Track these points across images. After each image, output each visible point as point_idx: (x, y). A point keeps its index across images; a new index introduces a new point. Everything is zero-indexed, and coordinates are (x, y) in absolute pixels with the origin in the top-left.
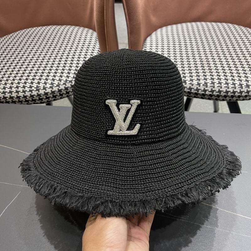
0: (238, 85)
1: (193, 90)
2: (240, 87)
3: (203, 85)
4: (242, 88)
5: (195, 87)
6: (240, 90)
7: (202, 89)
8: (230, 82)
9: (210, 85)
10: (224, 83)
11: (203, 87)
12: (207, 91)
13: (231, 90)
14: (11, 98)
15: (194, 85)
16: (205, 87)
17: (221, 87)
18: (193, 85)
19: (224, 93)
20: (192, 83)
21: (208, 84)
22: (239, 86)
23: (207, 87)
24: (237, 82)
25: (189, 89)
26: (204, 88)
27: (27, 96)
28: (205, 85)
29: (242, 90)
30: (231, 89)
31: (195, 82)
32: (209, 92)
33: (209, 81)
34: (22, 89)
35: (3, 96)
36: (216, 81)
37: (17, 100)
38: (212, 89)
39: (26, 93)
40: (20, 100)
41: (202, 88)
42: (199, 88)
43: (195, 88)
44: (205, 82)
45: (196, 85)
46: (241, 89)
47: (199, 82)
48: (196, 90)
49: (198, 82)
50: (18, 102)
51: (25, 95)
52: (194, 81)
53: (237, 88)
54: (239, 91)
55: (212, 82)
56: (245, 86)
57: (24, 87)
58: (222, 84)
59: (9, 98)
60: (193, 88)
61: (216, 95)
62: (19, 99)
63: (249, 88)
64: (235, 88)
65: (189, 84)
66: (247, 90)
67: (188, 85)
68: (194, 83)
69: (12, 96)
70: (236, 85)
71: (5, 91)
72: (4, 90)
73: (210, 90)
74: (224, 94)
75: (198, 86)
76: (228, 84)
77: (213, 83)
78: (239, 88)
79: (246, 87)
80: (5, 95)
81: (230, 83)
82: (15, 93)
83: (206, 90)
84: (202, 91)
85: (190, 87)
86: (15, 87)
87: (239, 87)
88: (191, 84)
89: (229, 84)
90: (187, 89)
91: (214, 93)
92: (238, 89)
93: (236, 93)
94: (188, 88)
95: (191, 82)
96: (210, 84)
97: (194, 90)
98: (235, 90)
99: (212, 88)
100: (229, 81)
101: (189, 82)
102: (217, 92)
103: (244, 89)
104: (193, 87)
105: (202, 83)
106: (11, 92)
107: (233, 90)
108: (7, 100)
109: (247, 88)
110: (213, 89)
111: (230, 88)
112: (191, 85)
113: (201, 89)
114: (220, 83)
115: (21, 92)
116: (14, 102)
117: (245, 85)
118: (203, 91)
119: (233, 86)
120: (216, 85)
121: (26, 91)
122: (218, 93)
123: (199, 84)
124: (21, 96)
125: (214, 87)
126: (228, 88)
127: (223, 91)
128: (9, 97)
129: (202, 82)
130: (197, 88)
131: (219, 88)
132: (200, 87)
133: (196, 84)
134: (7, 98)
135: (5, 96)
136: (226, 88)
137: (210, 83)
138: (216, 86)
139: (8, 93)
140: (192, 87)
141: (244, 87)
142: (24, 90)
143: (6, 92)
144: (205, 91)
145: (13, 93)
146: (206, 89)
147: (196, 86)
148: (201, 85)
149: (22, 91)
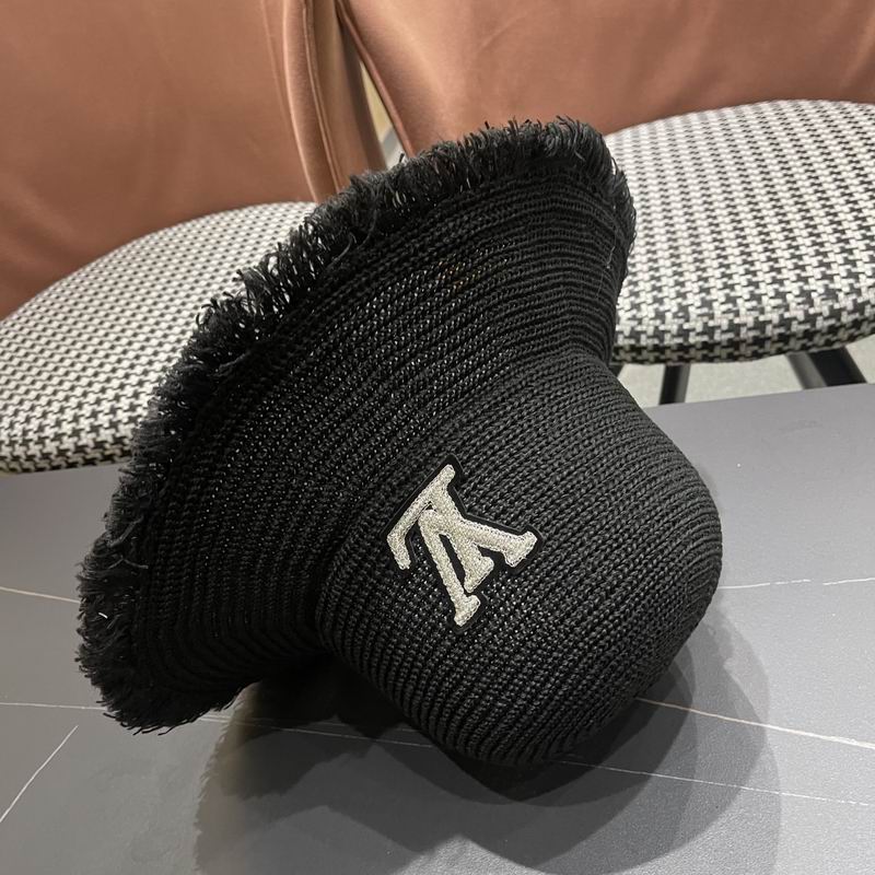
0: (797, 296)
1: (643, 337)
2: (803, 303)
3: (675, 316)
4: (811, 303)
5: (648, 325)
6: (806, 312)
7: (674, 328)
8: (767, 289)
9: (699, 311)
10: (747, 296)
11: (676, 320)
12: (692, 334)
13: (775, 317)
14: (80, 449)
15: (646, 321)
16: (682, 321)
17: (737, 314)
18: (640, 321)
19: (750, 329)
20: (639, 315)
21: (691, 309)
22: (800, 300)
23: (687, 321)
24: (792, 288)
25: (630, 337)
26: (681, 326)
27: (125, 437)
28: (680, 314)
29: (812, 311)
30: (771, 312)
31: (648, 311)
32: (698, 334)
33: (694, 300)
34: (107, 418)
35: (57, 447)
36: (718, 295)
37: (98, 455)
38: (705, 324)
39: (121, 427)
40: (107, 453)
41: (672, 325)
42: (662, 328)
43: (651, 331)
44: (679, 304)
45: (652, 319)
46: (807, 307)
47: (662, 309)
48: (654, 336)
49: (656, 311)
50: (102, 461)
51: (118, 435)
52: (643, 306)
53: (793, 305)
54: (801, 316)
55: (703, 299)
56: (820, 295)
57: (113, 411)
58: (739, 301)
59: (75, 453)
60: (644, 332)
61: (725, 344)
62: (101, 450)
63: (837, 301)
64: (787, 308)
65: (629, 319)
66: (832, 307)
67: (625, 325)
68: (644, 314)
69: (80, 443)
70: (789, 297)
71: (60, 432)
72: (56, 429)
73: (699, 328)
74: (752, 334)
75: (658, 322)
76: (758, 298)
77: (707, 304)
78: (802, 306)
79: (823, 300)
80: (61, 443)
81: (766, 294)
82: (88, 432)
83: (688, 331)
84: (673, 336)
85: (633, 328)
86: (88, 415)
87: (799, 304)
88: (634, 318)
89: (765, 299)
90: (626, 337)
91: (717, 337)
92: (796, 309)
93: (794, 323)
94: (627, 333)
95: (634, 312)
96: (698, 308)
97: (649, 337)
98: (787, 315)
99: (705, 319)
100: (763, 289)
101: (629, 315)
102: (724, 332)
103: (821, 306)
104: (644, 328)
105: (669, 311)
106: (76, 433)
107: (782, 316)
108: (68, 457)
109: (830, 303)
110: (711, 323)
111: (768, 309)
112: (634, 323)
113: (669, 332)
114: (731, 300)
115: (106, 429)
116: (90, 462)
117: (821, 290)
118: (679, 335)
119: (778, 301)
120: (718, 309)
121: (120, 421)
122: (731, 335)
123: (660, 316)
124: (106, 442)
125: (712, 317)
126: (762, 311)
127: (745, 325)
128: (72, 447)
129: (671, 306)
130: (656, 328)
131: (731, 316)
132: (663, 323)
133: (653, 315)
134: (69, 454)
135: (62, 447)
136: (756, 314)
137: (698, 304)
138: (718, 313)
139: (70, 436)
140: (639, 328)
141: (817, 301)
142: (115, 420)
143: (64, 434)
144: (683, 333)
145: (83, 434)
146: (686, 326)
147: (651, 322)
148: (669, 316)
149: (106, 425)
